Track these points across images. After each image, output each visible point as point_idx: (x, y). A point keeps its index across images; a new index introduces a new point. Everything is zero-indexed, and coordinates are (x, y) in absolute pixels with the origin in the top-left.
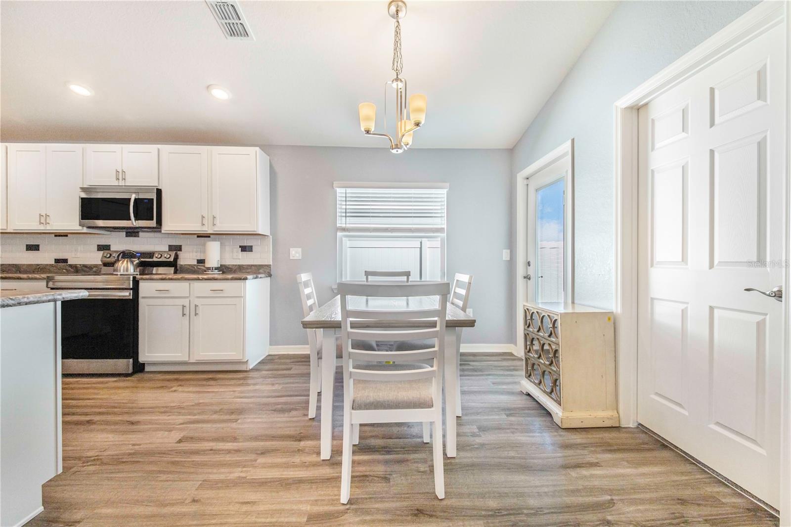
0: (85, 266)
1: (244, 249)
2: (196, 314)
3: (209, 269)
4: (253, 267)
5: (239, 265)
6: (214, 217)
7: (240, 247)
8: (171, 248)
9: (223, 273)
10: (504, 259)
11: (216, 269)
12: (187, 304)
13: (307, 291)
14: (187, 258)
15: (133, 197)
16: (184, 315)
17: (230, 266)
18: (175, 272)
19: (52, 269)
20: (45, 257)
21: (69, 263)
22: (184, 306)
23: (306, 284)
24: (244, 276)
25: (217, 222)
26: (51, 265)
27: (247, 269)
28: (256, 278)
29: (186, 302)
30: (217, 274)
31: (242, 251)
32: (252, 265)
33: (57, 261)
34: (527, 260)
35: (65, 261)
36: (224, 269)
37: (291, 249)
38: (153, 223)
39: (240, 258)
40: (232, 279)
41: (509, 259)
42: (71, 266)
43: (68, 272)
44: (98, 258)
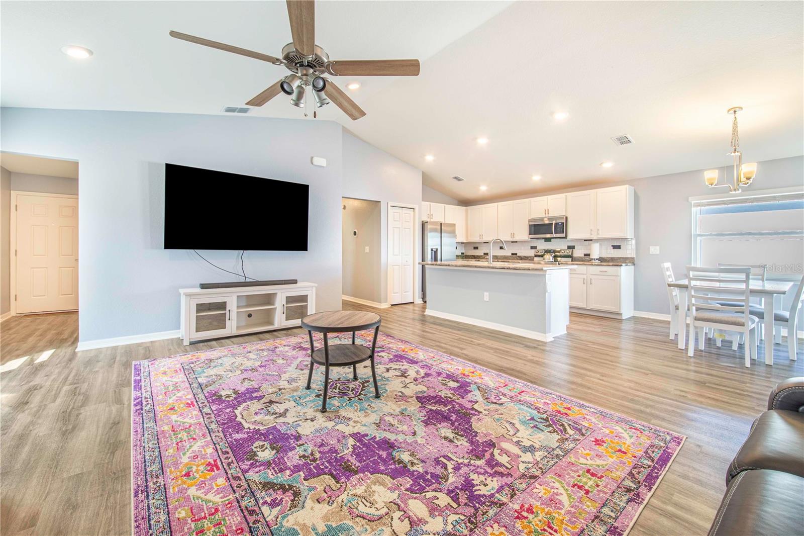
0: (525, 257)
1: (615, 247)
2: (591, 284)
3: (592, 259)
4: (621, 259)
5: (611, 257)
6: (598, 230)
7: (611, 246)
8: (569, 247)
9: (601, 262)
11: (597, 259)
12: (586, 278)
13: (668, 273)
14: (578, 253)
15: (554, 222)
16: (584, 283)
17: (604, 258)
18: (572, 261)
19: (511, 258)
20: (507, 252)
22: (584, 279)
23: (668, 269)
24: (620, 264)
25: (600, 232)
26: (510, 256)
27: (617, 260)
28: (627, 265)
29: (585, 277)
30: (597, 262)
31: (613, 248)
33: (512, 254)
35: (516, 254)
36: (602, 260)
37: (651, 247)
38: (563, 235)
39: (612, 253)
40: (612, 265)
42: (519, 256)
43: (517, 259)
44: (532, 253)
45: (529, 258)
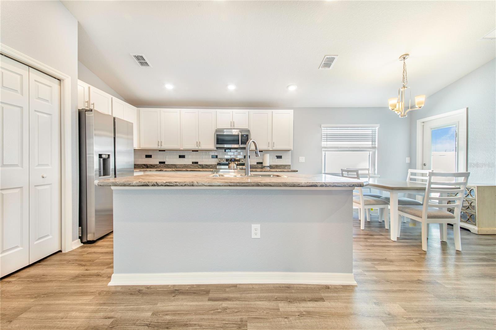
0: (206, 165)
3: (264, 167)
5: (276, 165)
6: (274, 143)
7: (276, 156)
10: (407, 162)
11: (268, 167)
15: (240, 134)
17: (272, 166)
19: (191, 167)
20: (188, 161)
21: (199, 164)
25: (275, 145)
26: (191, 165)
27: (280, 167)
30: (268, 169)
31: (277, 158)
32: (282, 165)
34: (423, 162)
35: (197, 163)
36: (271, 167)
37: (300, 157)
38: (243, 146)
39: (276, 161)
41: (409, 162)
43: (199, 168)
44: (214, 162)
45: (211, 167)
